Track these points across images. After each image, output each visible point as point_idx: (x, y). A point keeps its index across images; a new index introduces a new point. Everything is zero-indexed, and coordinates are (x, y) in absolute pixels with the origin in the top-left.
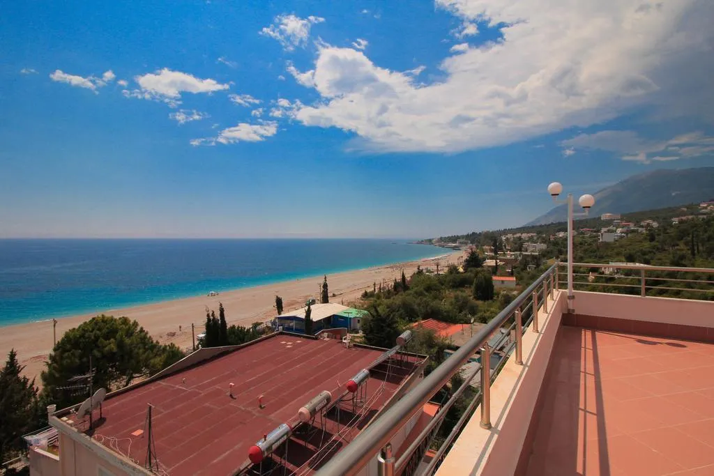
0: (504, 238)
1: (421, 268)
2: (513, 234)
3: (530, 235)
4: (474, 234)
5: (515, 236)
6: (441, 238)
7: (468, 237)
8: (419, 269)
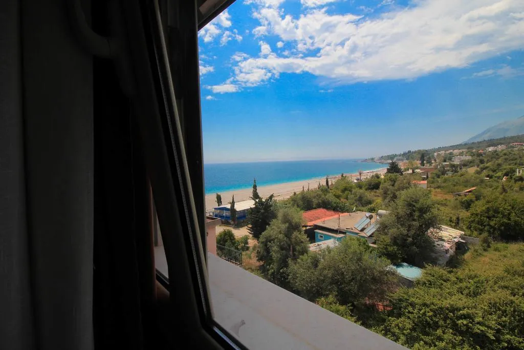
0: (436, 154)
1: (344, 175)
2: (445, 151)
3: (461, 151)
4: (409, 152)
5: (447, 152)
6: (382, 157)
7: (404, 154)
8: (342, 176)
